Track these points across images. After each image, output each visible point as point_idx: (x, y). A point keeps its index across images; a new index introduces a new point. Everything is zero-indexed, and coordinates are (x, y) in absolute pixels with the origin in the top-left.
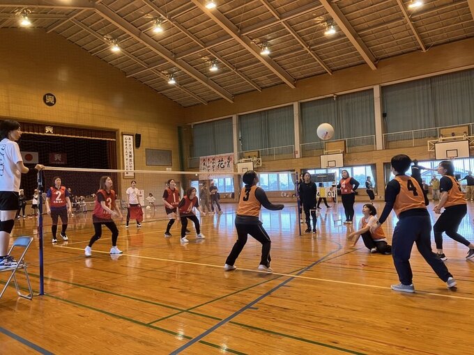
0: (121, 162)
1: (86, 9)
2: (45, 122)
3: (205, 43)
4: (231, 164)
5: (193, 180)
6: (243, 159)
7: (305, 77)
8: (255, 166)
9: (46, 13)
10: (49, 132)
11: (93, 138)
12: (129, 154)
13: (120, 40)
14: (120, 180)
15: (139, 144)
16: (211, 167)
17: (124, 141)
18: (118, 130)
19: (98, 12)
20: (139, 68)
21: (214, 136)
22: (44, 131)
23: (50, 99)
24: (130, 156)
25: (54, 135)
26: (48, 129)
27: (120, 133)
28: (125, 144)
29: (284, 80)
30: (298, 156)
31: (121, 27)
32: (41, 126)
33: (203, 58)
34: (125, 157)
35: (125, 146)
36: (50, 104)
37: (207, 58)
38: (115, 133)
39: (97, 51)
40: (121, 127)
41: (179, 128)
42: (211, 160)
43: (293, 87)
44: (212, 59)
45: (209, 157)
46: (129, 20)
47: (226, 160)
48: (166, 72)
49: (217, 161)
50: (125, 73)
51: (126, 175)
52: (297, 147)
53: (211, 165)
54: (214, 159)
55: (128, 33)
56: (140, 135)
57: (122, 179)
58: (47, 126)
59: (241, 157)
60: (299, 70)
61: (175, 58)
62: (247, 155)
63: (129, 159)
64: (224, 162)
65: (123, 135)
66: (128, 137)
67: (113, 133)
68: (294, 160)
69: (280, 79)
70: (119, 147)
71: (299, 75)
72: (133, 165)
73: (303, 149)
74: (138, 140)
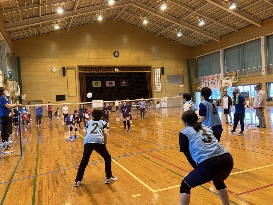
0: (154, 84)
1: (127, 5)
2: (114, 66)
3: (194, 9)
4: (219, 81)
5: (197, 92)
6: (226, 78)
7: (269, 18)
8: (234, 82)
9: (110, 11)
10: (117, 71)
11: (139, 72)
12: (158, 78)
13: (148, 16)
14: (153, 93)
15: (164, 73)
16: (207, 83)
17: (155, 72)
18: (151, 66)
19: (133, 5)
20: (161, 30)
21: (210, 64)
22: (114, 71)
23: (116, 54)
24: (159, 80)
25: (119, 72)
26: (117, 69)
27: (153, 68)
28: (155, 73)
29: (252, 22)
30: (264, 73)
31: (146, 10)
32: (113, 68)
33: (195, 18)
34: (156, 81)
35: (155, 75)
36: (117, 57)
37: (197, 17)
38: (150, 68)
39: (139, 24)
40: (153, 64)
41: (188, 61)
42: (207, 79)
43: (260, 26)
44: (200, 17)
45: (206, 77)
46: (149, 5)
47: (216, 79)
48: (176, 29)
49: (210, 80)
50: (155, 34)
51: (156, 90)
52: (264, 67)
53: (207, 82)
54: (209, 78)
55: (150, 12)
56: (164, 67)
57: (154, 93)
58: (116, 68)
59: (225, 76)
60: (262, 14)
61: (178, 21)
62: (229, 74)
63: (158, 81)
64: (215, 80)
65: (154, 68)
66: (157, 69)
67: (149, 68)
68: (261, 77)
69: (248, 22)
70: (152, 75)
71: (263, 17)
72: (160, 85)
73: (268, 69)
74: (163, 70)
